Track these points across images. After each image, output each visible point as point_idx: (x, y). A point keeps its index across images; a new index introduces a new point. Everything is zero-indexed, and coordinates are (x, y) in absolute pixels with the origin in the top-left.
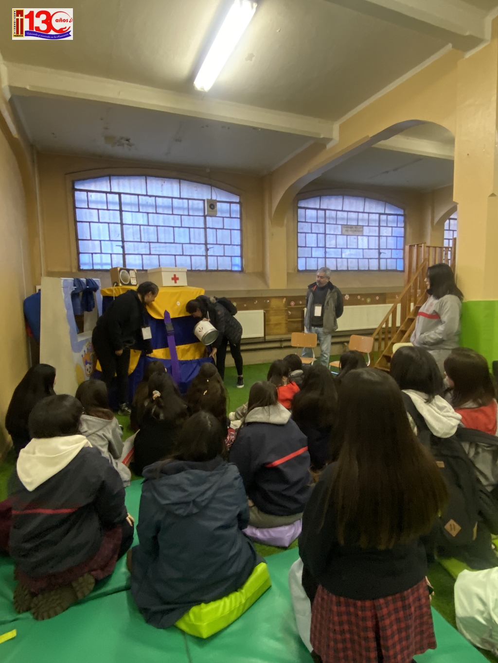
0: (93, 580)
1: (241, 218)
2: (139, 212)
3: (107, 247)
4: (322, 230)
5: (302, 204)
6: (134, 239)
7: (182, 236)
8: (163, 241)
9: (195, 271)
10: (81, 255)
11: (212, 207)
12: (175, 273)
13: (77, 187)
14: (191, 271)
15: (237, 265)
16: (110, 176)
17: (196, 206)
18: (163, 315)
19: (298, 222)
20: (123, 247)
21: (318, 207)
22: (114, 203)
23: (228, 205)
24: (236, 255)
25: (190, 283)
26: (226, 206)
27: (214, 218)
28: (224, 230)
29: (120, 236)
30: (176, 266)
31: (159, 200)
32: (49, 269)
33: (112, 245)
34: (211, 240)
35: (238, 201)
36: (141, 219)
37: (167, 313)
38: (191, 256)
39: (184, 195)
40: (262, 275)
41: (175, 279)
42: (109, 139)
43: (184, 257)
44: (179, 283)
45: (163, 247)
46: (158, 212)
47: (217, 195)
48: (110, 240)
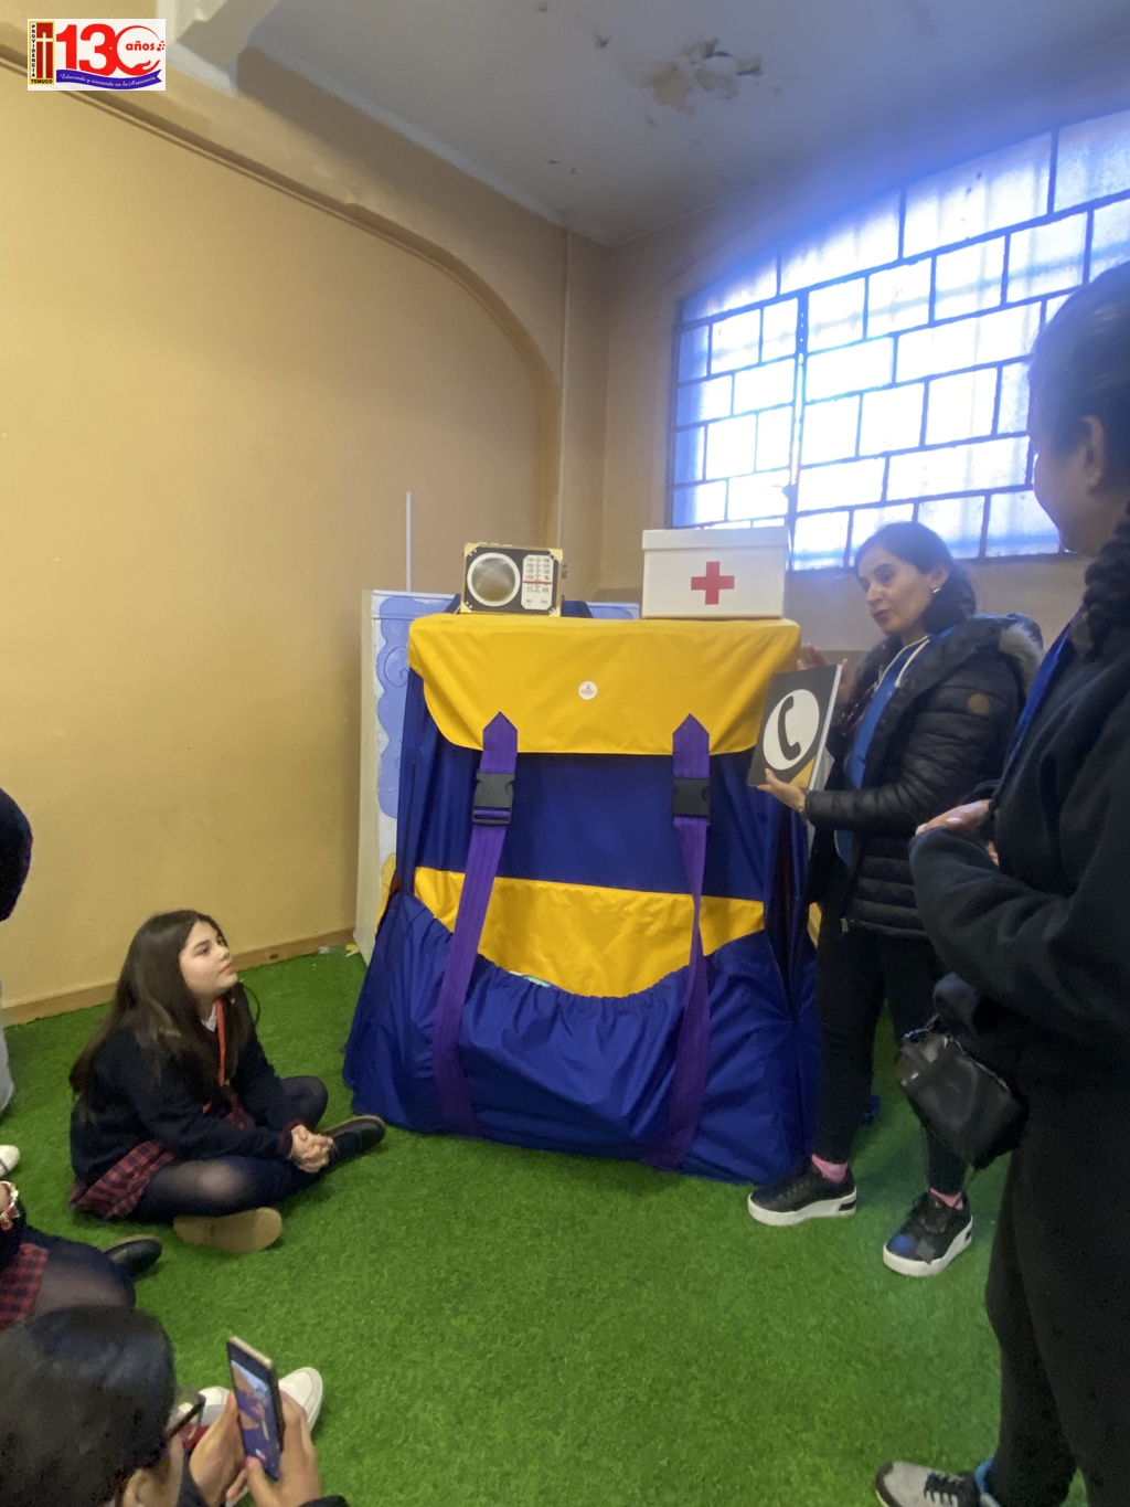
2: (863, 340)
6: (835, 452)
8: (946, 439)
12: (713, 557)
13: (688, 317)
18: (481, 741)
20: (792, 490)
22: (780, 336)
36: (871, 365)
37: (501, 730)
39: (1073, 195)
41: (713, 582)
42: (663, 87)
45: (940, 462)
46: (938, 316)
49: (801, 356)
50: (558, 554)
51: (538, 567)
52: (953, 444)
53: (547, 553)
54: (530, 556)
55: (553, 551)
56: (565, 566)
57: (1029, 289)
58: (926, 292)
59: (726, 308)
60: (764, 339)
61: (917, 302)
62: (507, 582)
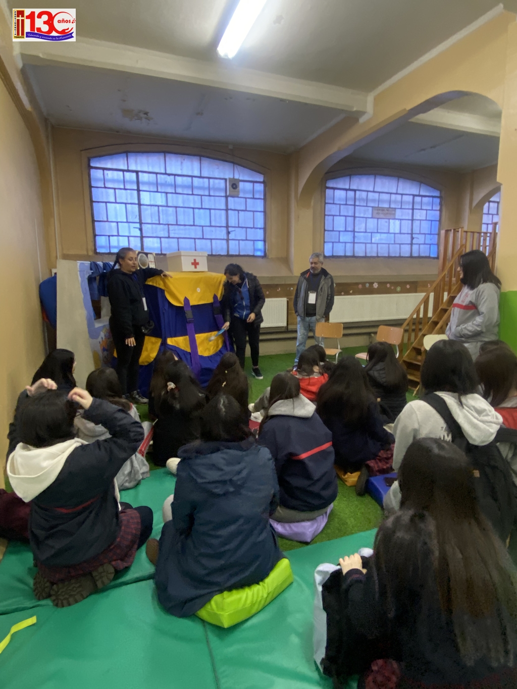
0: (112, 570)
1: (265, 199)
2: (157, 192)
3: (124, 229)
4: (351, 213)
5: (330, 184)
6: (152, 221)
7: (202, 218)
8: (182, 224)
9: (215, 255)
10: (97, 237)
11: (234, 186)
12: (195, 258)
13: (92, 165)
14: (212, 255)
15: (259, 250)
16: (127, 153)
17: (217, 186)
18: (183, 303)
19: (325, 203)
20: (141, 230)
21: (347, 187)
22: (131, 182)
23: (252, 184)
24: (259, 239)
25: (210, 269)
26: (249, 186)
27: (236, 199)
28: (246, 212)
29: (138, 217)
30: (196, 250)
31: (179, 179)
32: (65, 252)
33: (129, 227)
34: (233, 222)
35: (262, 180)
36: (160, 199)
37: (186, 300)
38: (211, 239)
39: (205, 174)
40: (286, 260)
41: (195, 264)
42: (127, 112)
43: (204, 241)
44: (199, 268)
45: (182, 230)
46: (177, 192)
47: (240, 174)
48: (127, 222)
52: (185, 225)
58: (173, 184)
60: (126, 181)
61: (171, 186)
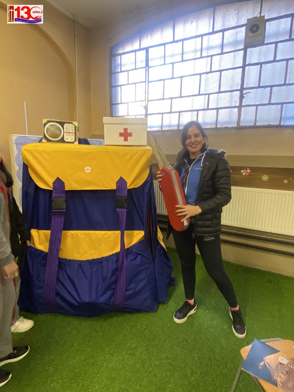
6: (157, 97)
8: (187, 95)
11: (255, 29)
13: (114, 53)
17: (234, 38)
22: (141, 61)
23: (290, 19)
26: (284, 24)
27: (259, 47)
28: (275, 63)
34: (250, 82)
37: (59, 183)
38: (218, 108)
39: (219, 27)
41: (126, 134)
46: (184, 59)
49: (147, 67)
50: (76, 124)
51: (69, 128)
52: (189, 96)
53: (72, 123)
54: (66, 124)
55: (74, 123)
56: (78, 127)
57: (208, 53)
58: (181, 52)
59: (125, 51)
60: (137, 61)
61: (178, 54)
62: (58, 132)
